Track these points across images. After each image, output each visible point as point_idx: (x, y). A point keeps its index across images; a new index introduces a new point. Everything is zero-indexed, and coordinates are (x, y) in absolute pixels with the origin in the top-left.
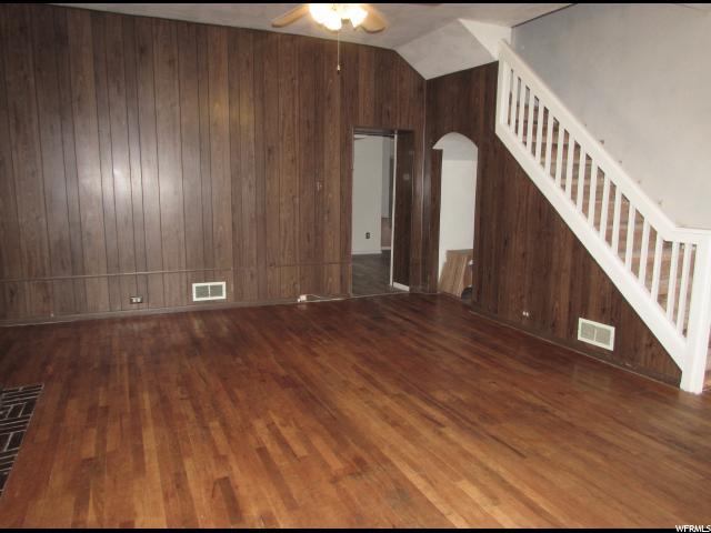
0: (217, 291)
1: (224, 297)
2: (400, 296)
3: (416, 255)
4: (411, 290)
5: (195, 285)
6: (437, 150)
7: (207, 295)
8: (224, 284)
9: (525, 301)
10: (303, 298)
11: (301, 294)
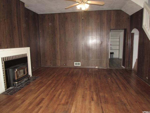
0: (79, 64)
1: (80, 65)
2: (123, 69)
3: (127, 59)
4: (125, 68)
5: (75, 63)
6: (132, 33)
7: (77, 65)
8: (80, 63)
9: (147, 74)
10: (97, 67)
11: (96, 66)
